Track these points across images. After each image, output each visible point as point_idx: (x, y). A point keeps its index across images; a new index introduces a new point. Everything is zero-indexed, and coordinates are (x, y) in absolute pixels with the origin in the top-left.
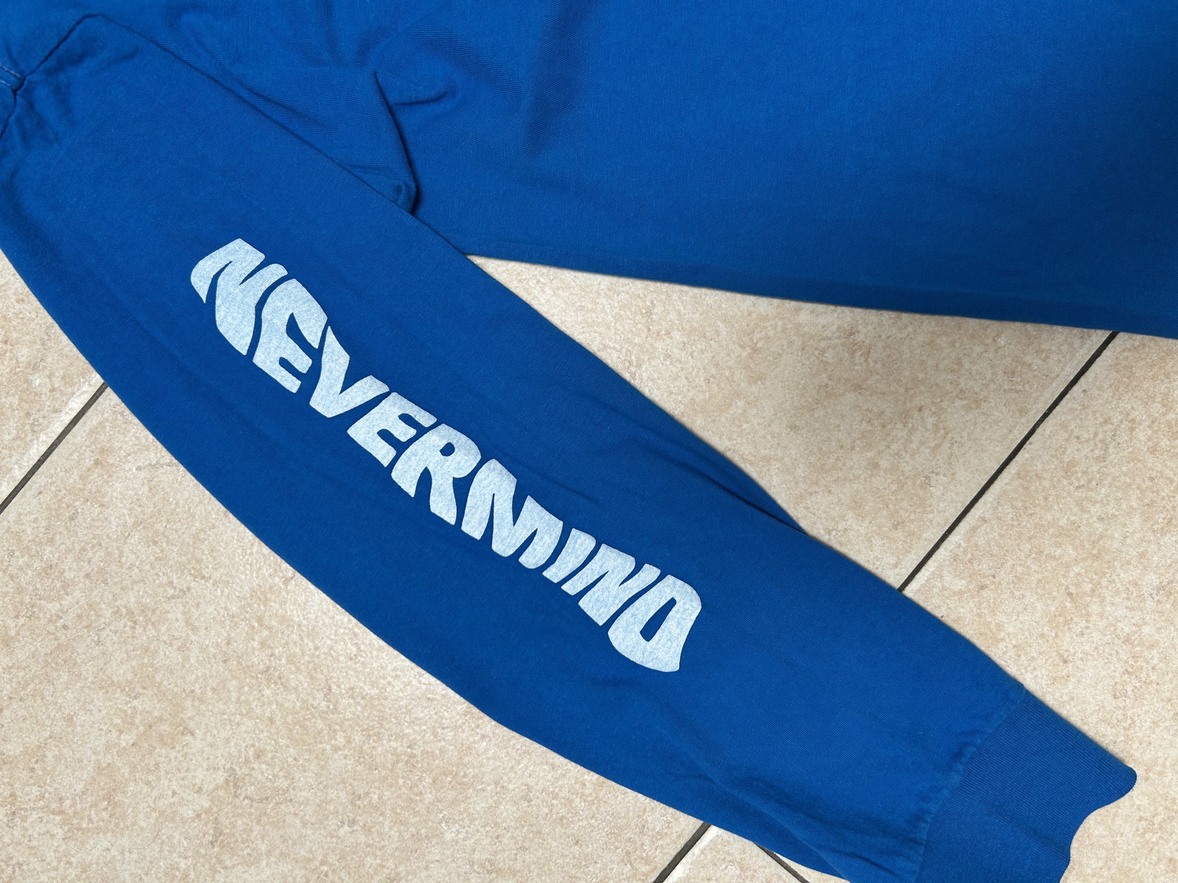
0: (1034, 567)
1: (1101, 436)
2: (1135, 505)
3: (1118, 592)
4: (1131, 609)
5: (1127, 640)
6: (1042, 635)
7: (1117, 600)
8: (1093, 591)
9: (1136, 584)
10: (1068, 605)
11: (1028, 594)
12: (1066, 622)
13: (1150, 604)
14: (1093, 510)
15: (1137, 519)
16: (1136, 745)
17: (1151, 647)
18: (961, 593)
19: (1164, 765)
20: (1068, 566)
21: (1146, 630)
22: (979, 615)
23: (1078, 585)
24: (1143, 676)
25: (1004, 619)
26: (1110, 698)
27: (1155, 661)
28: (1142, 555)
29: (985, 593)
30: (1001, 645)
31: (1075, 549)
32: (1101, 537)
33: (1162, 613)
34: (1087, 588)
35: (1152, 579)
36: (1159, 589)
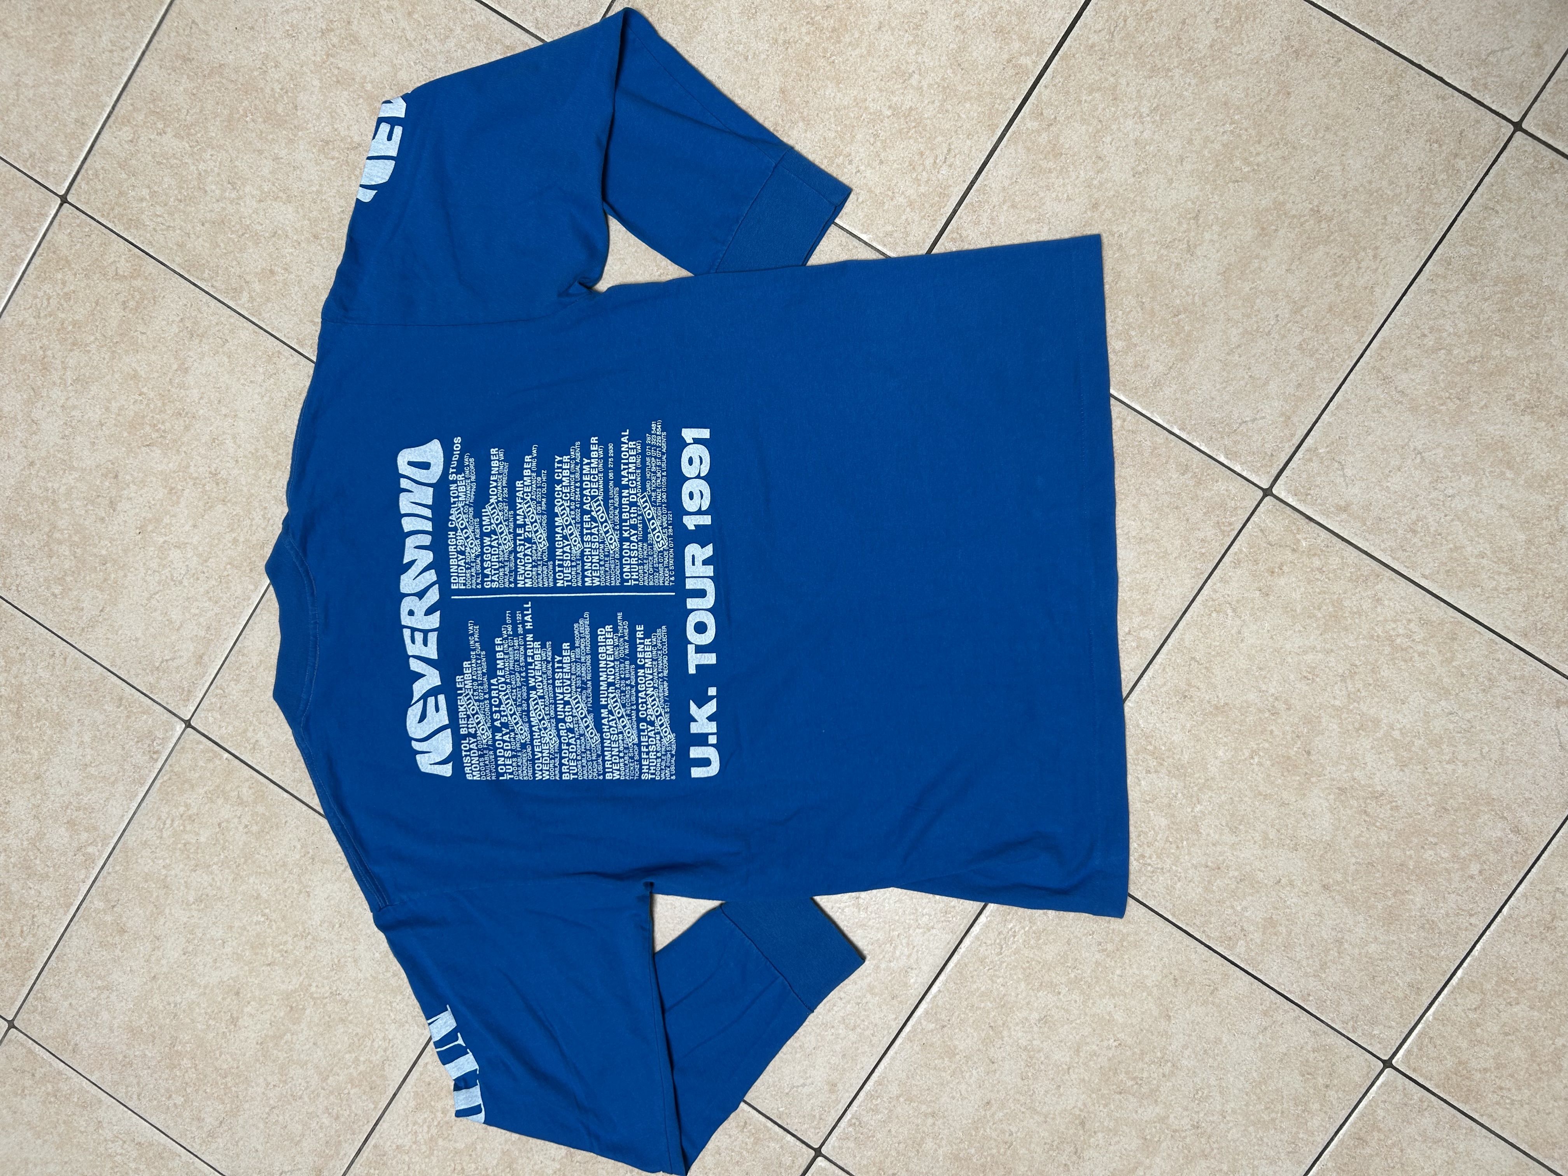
0: (970, 1015)
1: (998, 941)
2: (1021, 976)
3: (1017, 1024)
4: (1026, 1032)
5: (1025, 1049)
6: (979, 1050)
7: (1017, 1028)
8: (1004, 1024)
9: (1026, 1019)
10: (991, 1033)
11: (969, 1029)
12: (991, 1042)
13: (1036, 1029)
14: (998, 981)
15: (1023, 984)
16: (1037, 1104)
17: (1039, 1051)
18: (932, 1031)
19: (1054, 1114)
20: (988, 1012)
21: (1035, 1042)
22: (944, 1042)
23: (995, 1022)
24: (1037, 1067)
25: (957, 1043)
26: (1019, 1080)
27: (1043, 1059)
28: (1028, 1003)
29: (945, 1029)
30: (957, 1057)
31: (991, 1003)
32: (1004, 995)
33: (1043, 1033)
34: (1000, 1023)
35: (1035, 1015)
36: (1039, 1021)
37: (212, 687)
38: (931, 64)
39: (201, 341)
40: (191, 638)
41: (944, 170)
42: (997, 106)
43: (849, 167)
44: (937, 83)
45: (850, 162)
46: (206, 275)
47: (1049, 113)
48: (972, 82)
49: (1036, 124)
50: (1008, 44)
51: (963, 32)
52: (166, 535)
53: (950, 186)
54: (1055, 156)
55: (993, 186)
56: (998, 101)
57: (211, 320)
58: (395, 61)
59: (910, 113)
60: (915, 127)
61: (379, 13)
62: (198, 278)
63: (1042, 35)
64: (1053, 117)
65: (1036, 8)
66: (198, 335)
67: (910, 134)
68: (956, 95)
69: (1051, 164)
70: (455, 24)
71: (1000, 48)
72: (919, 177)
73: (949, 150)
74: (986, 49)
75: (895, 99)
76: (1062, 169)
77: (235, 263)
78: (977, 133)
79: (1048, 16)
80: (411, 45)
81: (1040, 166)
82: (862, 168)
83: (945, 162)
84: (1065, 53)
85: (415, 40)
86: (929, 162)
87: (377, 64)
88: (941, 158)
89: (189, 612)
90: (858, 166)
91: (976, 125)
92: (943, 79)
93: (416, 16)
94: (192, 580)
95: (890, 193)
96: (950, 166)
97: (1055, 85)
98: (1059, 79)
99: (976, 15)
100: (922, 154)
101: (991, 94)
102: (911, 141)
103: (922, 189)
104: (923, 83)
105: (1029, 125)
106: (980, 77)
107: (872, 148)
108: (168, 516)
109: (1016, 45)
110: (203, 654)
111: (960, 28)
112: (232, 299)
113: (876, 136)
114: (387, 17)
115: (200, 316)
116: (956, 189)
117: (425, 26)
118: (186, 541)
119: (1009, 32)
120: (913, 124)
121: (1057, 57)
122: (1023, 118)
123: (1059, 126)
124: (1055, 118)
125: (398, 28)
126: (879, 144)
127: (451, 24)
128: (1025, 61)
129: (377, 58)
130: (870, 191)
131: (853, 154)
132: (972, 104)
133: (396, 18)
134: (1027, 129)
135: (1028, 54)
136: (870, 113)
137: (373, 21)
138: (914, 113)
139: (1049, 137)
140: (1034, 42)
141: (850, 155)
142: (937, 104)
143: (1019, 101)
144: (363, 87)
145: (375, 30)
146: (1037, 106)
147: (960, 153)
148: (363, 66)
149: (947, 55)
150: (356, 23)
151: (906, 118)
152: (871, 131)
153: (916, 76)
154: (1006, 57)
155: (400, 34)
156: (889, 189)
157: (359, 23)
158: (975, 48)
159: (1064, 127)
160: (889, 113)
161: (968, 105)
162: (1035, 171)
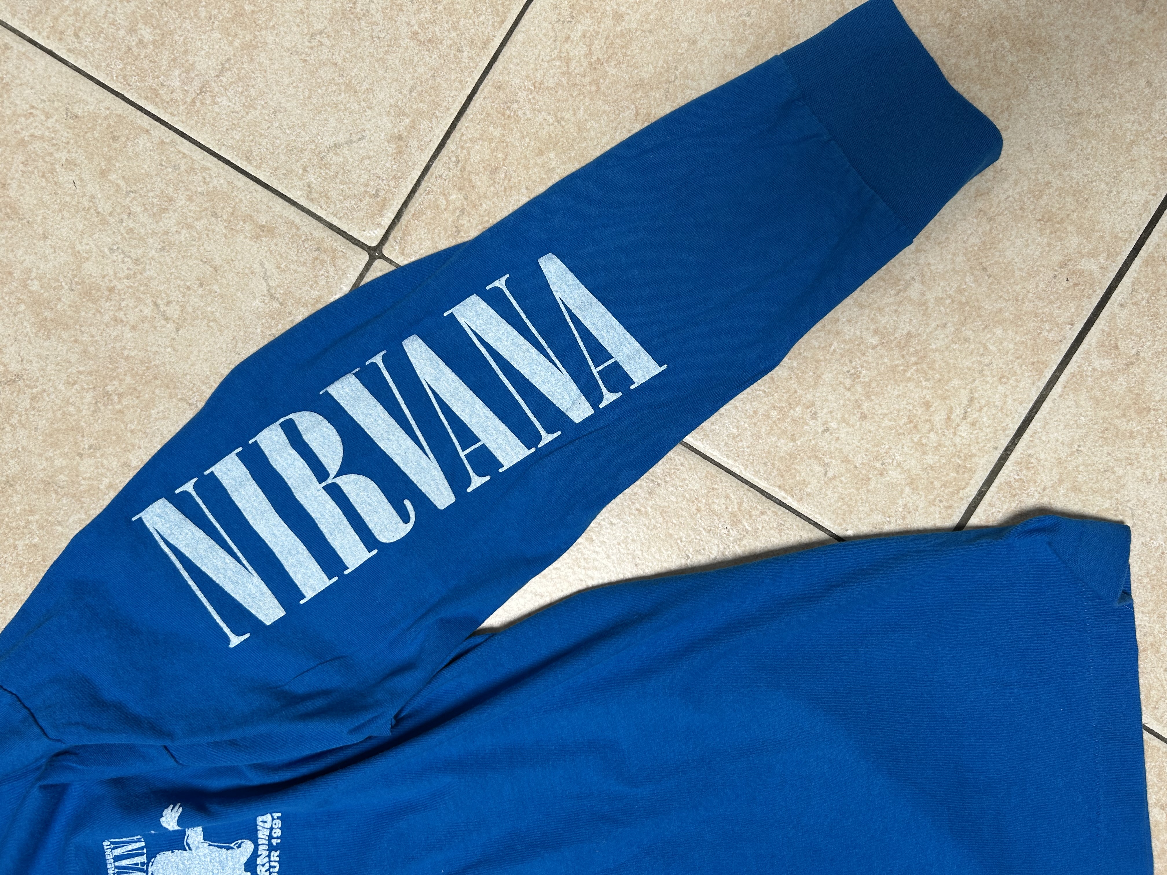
38: (941, 267)
41: (964, 430)
42: (1045, 333)
43: (811, 423)
44: (950, 297)
45: (814, 416)
47: (1128, 346)
48: (1006, 296)
49: (1108, 362)
50: (1061, 239)
51: (990, 219)
53: (974, 455)
54: (1139, 413)
55: (1042, 456)
56: (1047, 326)
58: (78, 247)
59: (907, 341)
60: (916, 364)
61: (52, 171)
63: (1113, 226)
64: (1134, 352)
65: (1103, 186)
67: (908, 375)
68: (980, 316)
69: (1134, 426)
70: (176, 190)
71: (1049, 244)
72: (924, 441)
73: (971, 400)
74: (1027, 246)
75: (884, 320)
76: (1150, 433)
78: (1015, 374)
79: (1123, 197)
80: (104, 222)
81: (1116, 427)
82: (833, 425)
83: (964, 418)
84: (1151, 256)
85: (111, 214)
86: (939, 418)
87: (49, 251)
88: (958, 411)
90: (826, 422)
91: (1012, 361)
92: (960, 291)
93: (113, 177)
95: (878, 465)
96: (973, 424)
97: (1136, 304)
98: (1142, 295)
99: (1010, 193)
100: (927, 405)
101: (1036, 315)
102: (912, 385)
103: (930, 459)
104: (928, 296)
105: (1096, 364)
106: (1018, 288)
107: (848, 394)
109: (1074, 241)
111: (985, 214)
113: (855, 376)
114: (65, 178)
116: (984, 460)
117: (128, 193)
119: (1062, 221)
120: (914, 359)
121: (1137, 261)
122: (1087, 352)
123: (1143, 366)
124: (1138, 354)
125: (84, 194)
126: (859, 389)
127: (171, 190)
128: (1089, 265)
129: (49, 242)
130: (846, 460)
131: (818, 403)
132: (1005, 330)
133: (81, 180)
134: (1094, 370)
135: (1091, 255)
136: (845, 341)
137: (44, 184)
138: (914, 341)
139: (1128, 382)
140: (1102, 237)
141: (813, 405)
142: (951, 328)
143: (1079, 327)
144: (25, 286)
145: (46, 198)
146: (1109, 335)
147: (988, 404)
148: (26, 253)
149: (965, 254)
151: (902, 349)
152: (845, 369)
153: (917, 285)
154: (1057, 258)
155: (86, 204)
156: (876, 458)
157: (20, 187)
158: (1008, 244)
159: (1153, 368)
160: (874, 341)
161: (999, 332)
162: (1108, 435)
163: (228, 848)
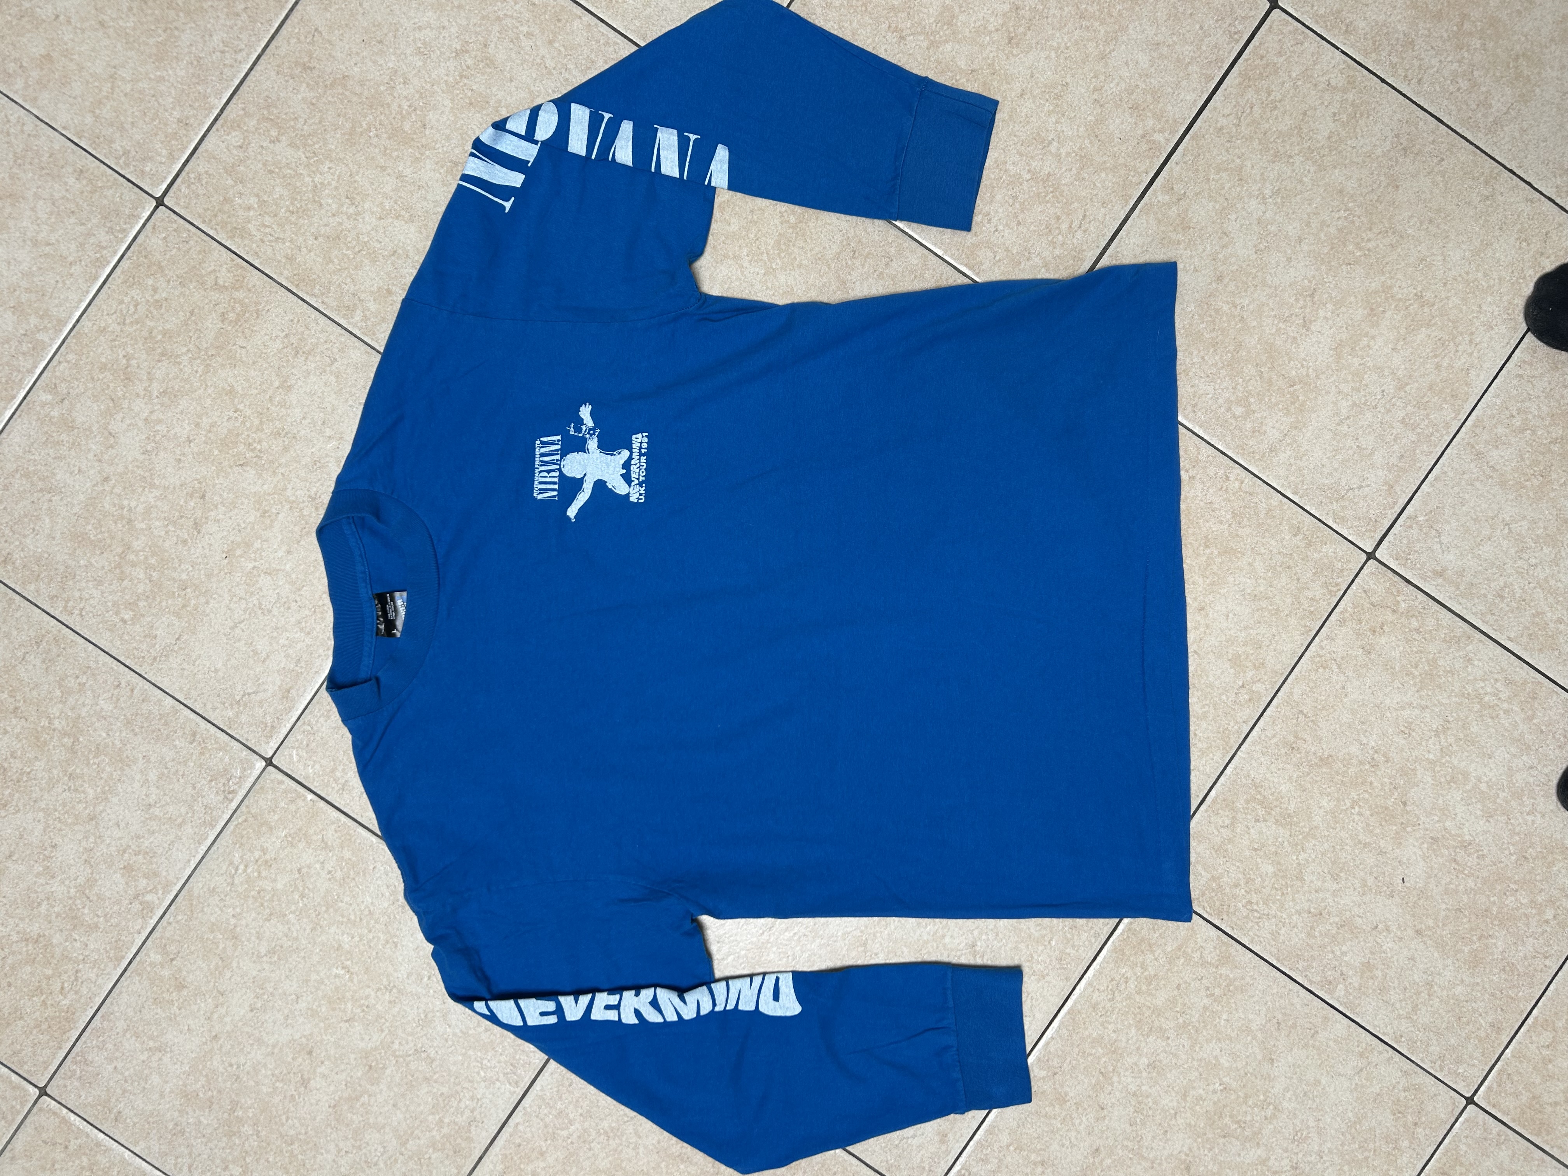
0: (1082, 1061)
1: (1110, 987)
2: (1131, 1022)
3: (1127, 1070)
4: (1135, 1078)
5: (1134, 1094)
6: (1089, 1096)
7: (1127, 1073)
8: (1114, 1070)
9: (1136, 1064)
10: (1101, 1078)
11: (1080, 1075)
12: (1101, 1088)
13: (1144, 1074)
14: (1110, 1027)
15: (1133, 1030)
16: (1145, 1150)
17: (1148, 1097)
18: (1044, 1078)
19: (1161, 1160)
20: (1099, 1058)
21: (1144, 1088)
22: (1055, 1089)
23: (1105, 1068)
24: (1145, 1112)
25: (1068, 1089)
26: (1128, 1126)
27: (1150, 1104)
28: (1138, 1049)
29: (1057, 1077)
30: (1068, 1104)
31: (1102, 1049)
32: (1115, 1041)
33: (1152, 1078)
34: (1111, 1069)
35: (1145, 1060)
36: (1148, 1066)
37: (299, 723)
38: (1070, 133)
39: (307, 358)
40: (278, 671)
41: (1079, 235)
42: (1130, 178)
43: (988, 226)
44: (1074, 152)
45: (989, 221)
46: (316, 291)
47: (1179, 188)
48: (1108, 153)
49: (1167, 197)
50: (1143, 120)
51: (1101, 106)
52: (255, 561)
53: (1084, 251)
54: (1184, 229)
55: (1125, 253)
56: (1132, 173)
57: (318, 338)
58: (532, 88)
59: (1048, 178)
60: (1052, 192)
61: (518, 38)
62: (307, 293)
63: (1174, 114)
64: (1182, 192)
65: (1170, 89)
66: (304, 353)
67: (1047, 199)
68: (1092, 165)
69: (1180, 237)
70: (597, 56)
71: (1136, 123)
72: (1055, 240)
73: (1084, 216)
74: (1122, 124)
75: (1034, 164)
76: (1190, 242)
77: (349, 280)
78: (1111, 201)
79: (1181, 97)
80: (550, 73)
81: (1170, 237)
82: (1001, 227)
83: (1080, 227)
84: (1196, 134)
85: (554, 69)
86: (1064, 226)
87: (513, 89)
88: (1076, 223)
89: (277, 642)
90: (996, 226)
91: (1110, 194)
92: (1081, 149)
93: (556, 45)
94: (282, 609)
95: (1026, 254)
96: (1085, 231)
97: (1185, 163)
98: (1190, 157)
99: (1114, 90)
100: (1058, 218)
101: (1126, 166)
102: (1049, 205)
103: (1057, 252)
104: (1062, 151)
105: (1160, 198)
106: (1115, 149)
107: (1010, 209)
108: (259, 541)
109: (1151, 122)
110: (291, 688)
111: (1098, 102)
112: (344, 316)
113: (1015, 198)
114: (526, 43)
115: (307, 332)
116: (1090, 254)
117: (566, 56)
118: (278, 567)
119: (1144, 110)
120: (1051, 189)
121: (1188, 137)
122: (1155, 191)
123: (1188, 201)
124: (1185, 193)
125: (538, 55)
126: (1017, 206)
127: (593, 56)
128: (1159, 137)
129: (513, 84)
130: (1007, 250)
131: (992, 213)
132: (1107, 175)
133: (536, 45)
134: (1159, 201)
135: (1161, 131)
136: (1010, 176)
137: (511, 46)
138: (1052, 178)
139: (1178, 210)
140: (1167, 121)
141: (989, 214)
142: (1074, 171)
143: (1151, 175)
144: (497, 111)
145: (513, 55)
146: (1168, 181)
147: (1094, 219)
148: (498, 89)
149: (1085, 126)
150: (493, 45)
151: (1044, 182)
152: (1010, 193)
153: (1055, 144)
154: (1140, 132)
155: (539, 61)
156: (1025, 250)
157: (496, 47)
158: (1111, 121)
159: (1193, 202)
160: (1028, 177)
161: (1103, 175)
162: (1165, 242)
163: (612, 455)
